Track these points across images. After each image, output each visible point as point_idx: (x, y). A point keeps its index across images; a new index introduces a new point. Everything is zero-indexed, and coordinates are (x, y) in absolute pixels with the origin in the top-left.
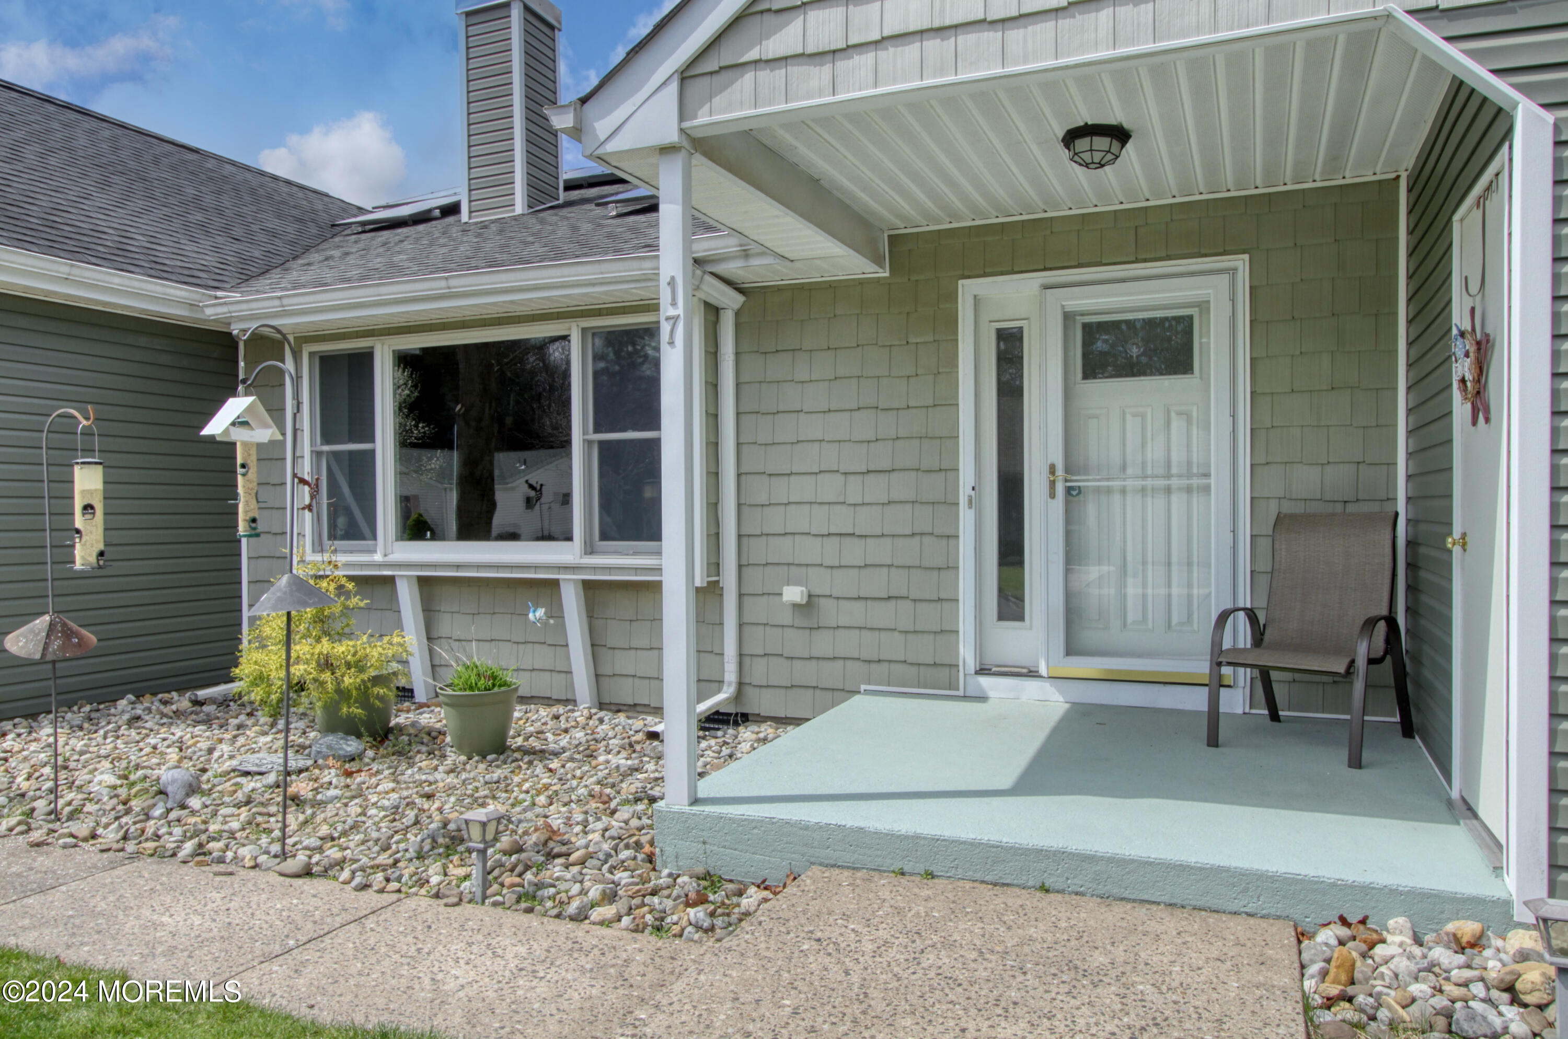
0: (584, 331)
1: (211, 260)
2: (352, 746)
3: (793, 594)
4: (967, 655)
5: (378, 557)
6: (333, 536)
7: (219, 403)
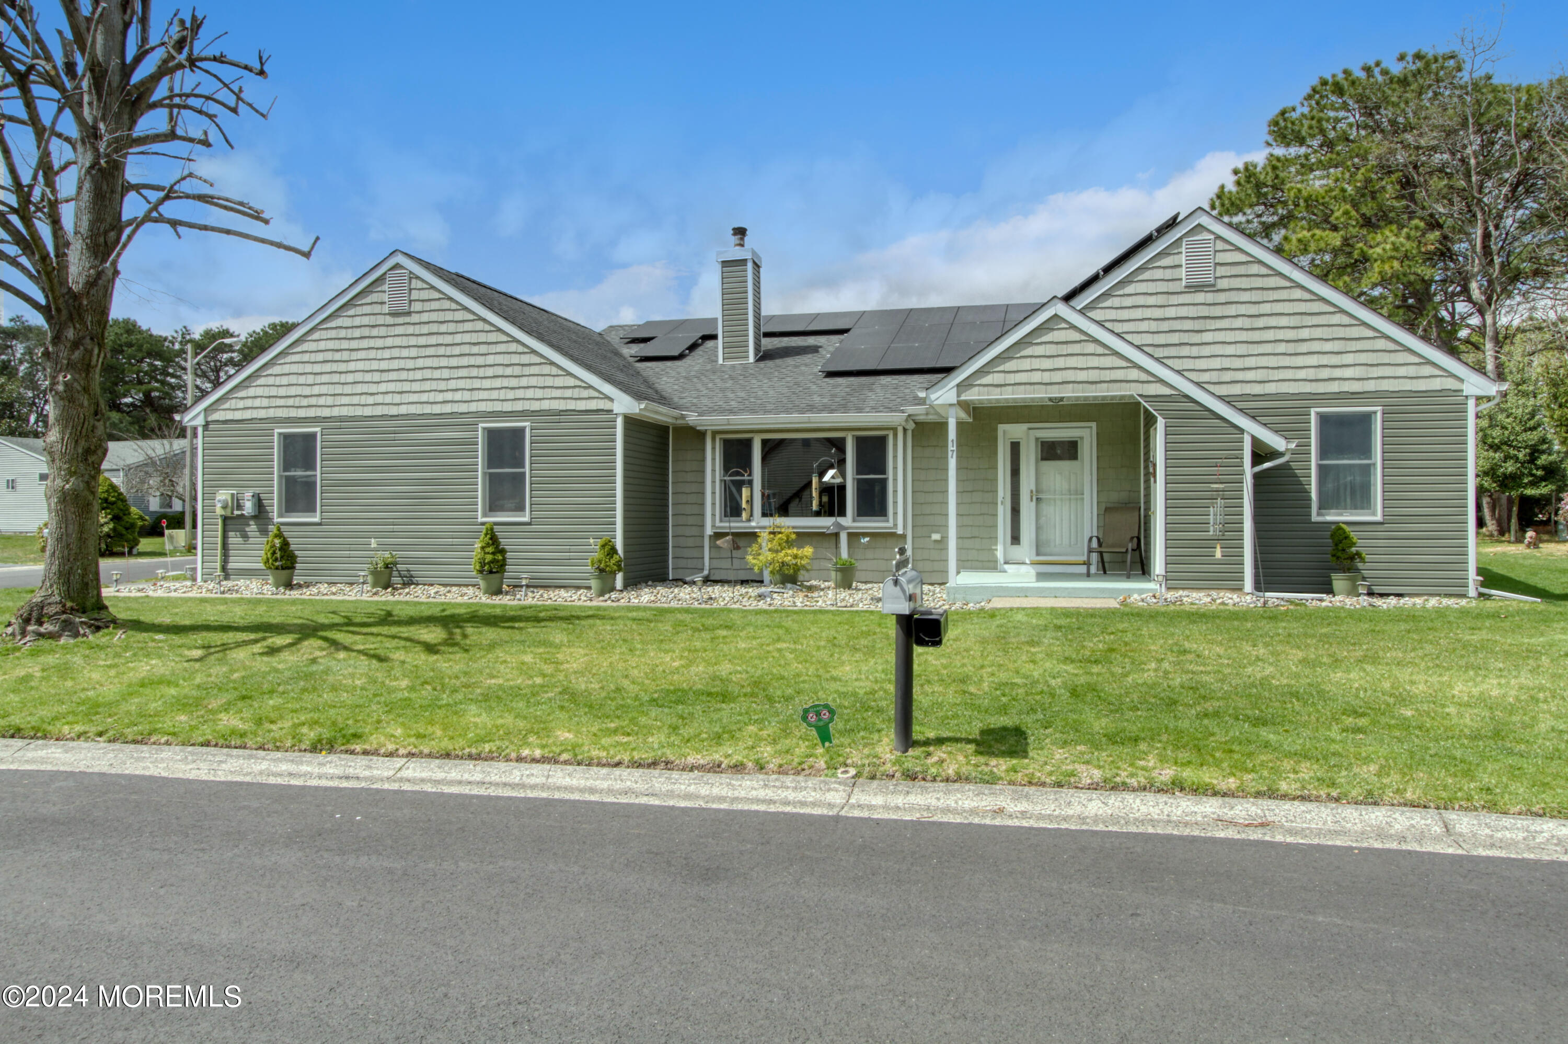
0: (853, 436)
3: (935, 537)
4: (1000, 557)
5: (754, 524)
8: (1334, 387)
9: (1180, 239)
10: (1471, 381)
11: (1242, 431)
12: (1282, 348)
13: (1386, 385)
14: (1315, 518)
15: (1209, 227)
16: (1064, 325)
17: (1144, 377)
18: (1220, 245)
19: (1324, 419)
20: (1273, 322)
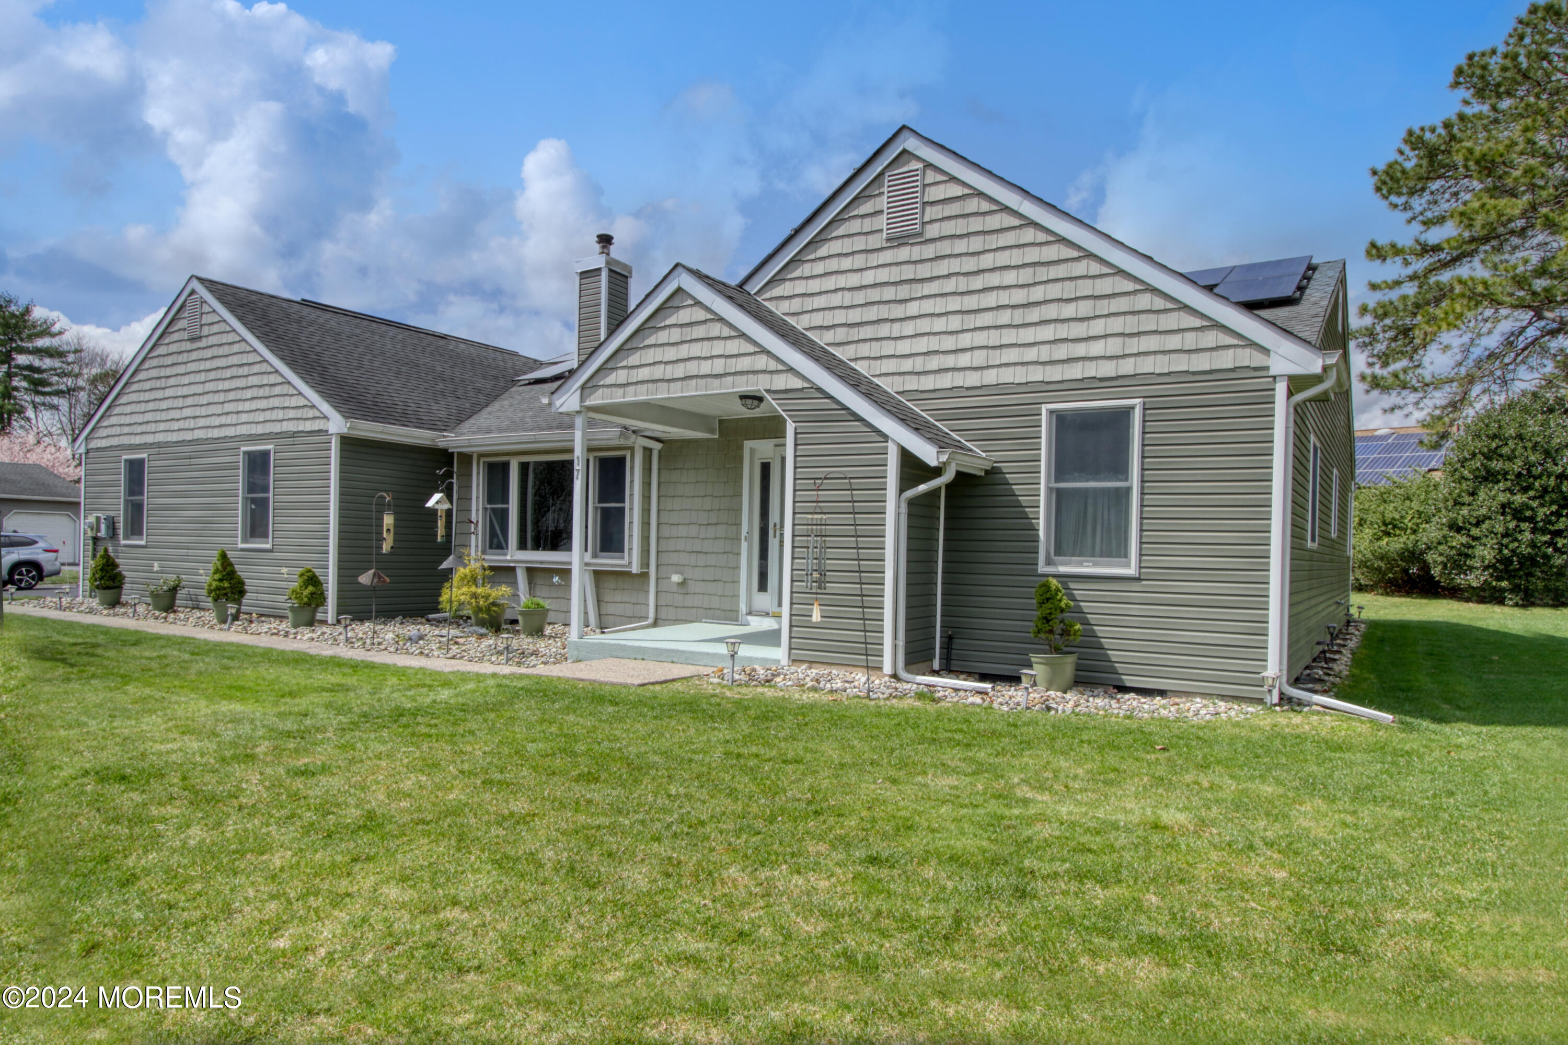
0: (595, 457)
1: (443, 414)
2: (483, 631)
3: (676, 578)
4: (743, 608)
5: (508, 557)
6: (491, 547)
7: (431, 496)
8: (1075, 372)
9: (881, 174)
10: (1280, 351)
11: (886, 438)
12: (1005, 317)
13: (1148, 365)
14: (1042, 568)
15: (916, 153)
16: (690, 302)
17: (773, 365)
18: (931, 176)
19: (1062, 421)
20: (994, 279)
